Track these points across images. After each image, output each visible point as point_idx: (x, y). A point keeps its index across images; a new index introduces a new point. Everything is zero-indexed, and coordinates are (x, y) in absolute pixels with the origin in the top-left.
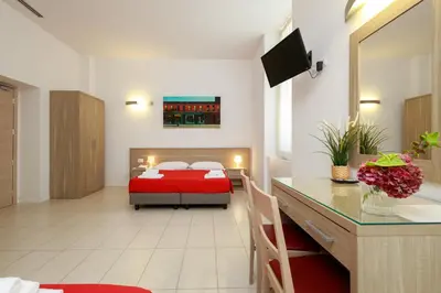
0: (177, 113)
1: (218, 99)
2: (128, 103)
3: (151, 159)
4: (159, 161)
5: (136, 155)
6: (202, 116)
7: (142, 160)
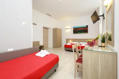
0: (76, 31)
1: (87, 26)
2: (66, 29)
3: (70, 41)
4: (72, 42)
5: (68, 40)
6: (83, 31)
7: (68, 41)
